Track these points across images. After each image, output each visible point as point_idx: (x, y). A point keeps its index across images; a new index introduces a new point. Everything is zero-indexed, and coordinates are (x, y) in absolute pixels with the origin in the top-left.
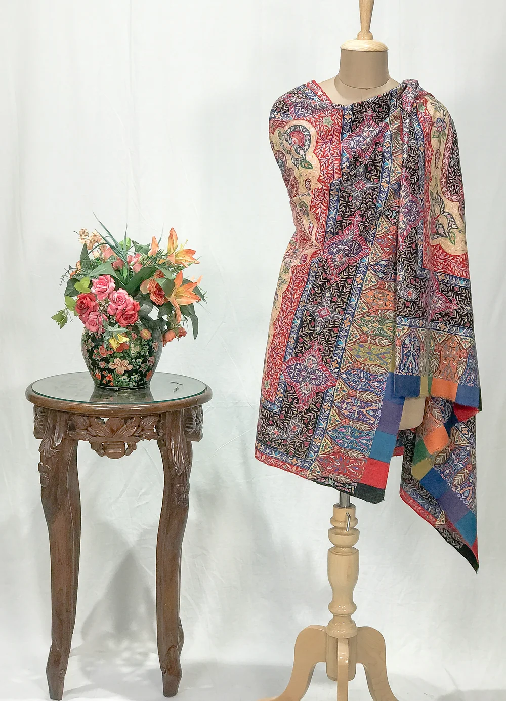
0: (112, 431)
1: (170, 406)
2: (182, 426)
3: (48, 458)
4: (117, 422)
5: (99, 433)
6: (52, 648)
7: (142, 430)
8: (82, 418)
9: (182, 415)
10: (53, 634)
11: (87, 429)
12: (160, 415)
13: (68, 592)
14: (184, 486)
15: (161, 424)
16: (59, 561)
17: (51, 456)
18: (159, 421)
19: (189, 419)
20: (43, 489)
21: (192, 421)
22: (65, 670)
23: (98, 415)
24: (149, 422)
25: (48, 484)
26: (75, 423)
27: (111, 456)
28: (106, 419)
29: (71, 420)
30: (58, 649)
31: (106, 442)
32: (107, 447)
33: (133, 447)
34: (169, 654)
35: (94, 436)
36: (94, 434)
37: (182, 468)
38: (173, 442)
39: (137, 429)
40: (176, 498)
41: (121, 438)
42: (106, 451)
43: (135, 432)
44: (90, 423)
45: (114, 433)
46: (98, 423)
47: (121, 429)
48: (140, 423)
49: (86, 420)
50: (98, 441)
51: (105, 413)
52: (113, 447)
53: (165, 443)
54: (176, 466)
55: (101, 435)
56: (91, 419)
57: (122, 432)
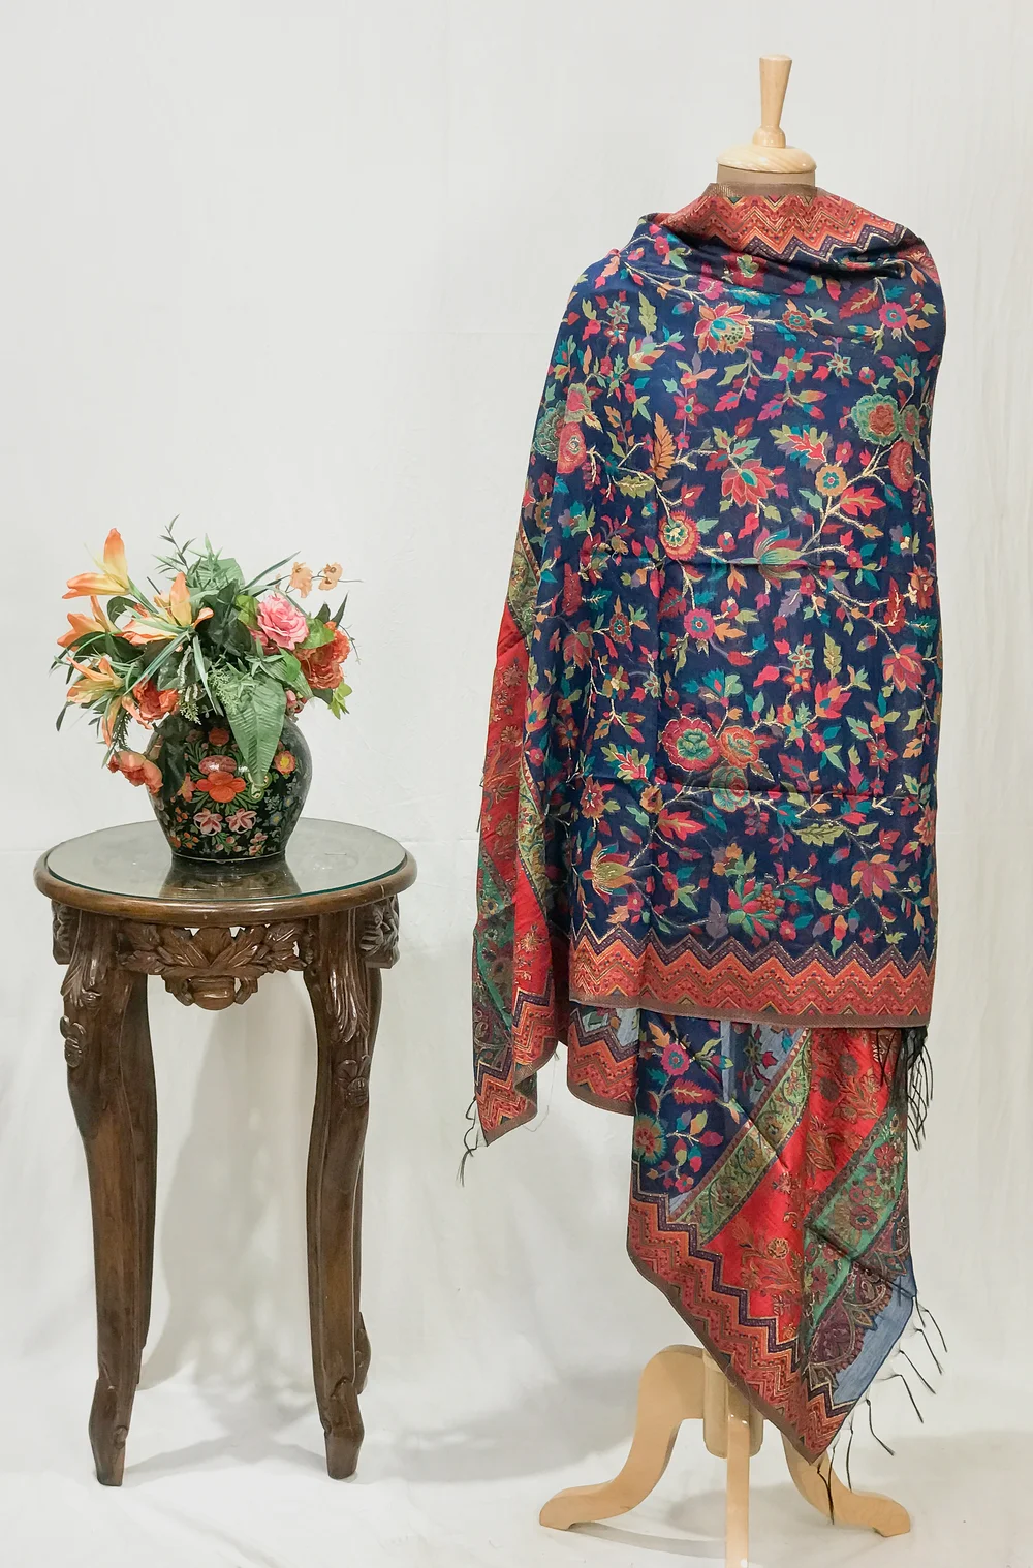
0: (207, 954)
1: (325, 903)
2: (352, 942)
3: (79, 1010)
4: (215, 935)
5: (181, 959)
6: (99, 1383)
7: (270, 952)
8: (145, 930)
9: (352, 920)
10: (103, 1358)
11: (158, 953)
12: (305, 922)
13: (129, 1275)
14: (359, 1063)
15: (307, 939)
16: (108, 1214)
17: (85, 1005)
18: (305, 932)
19: (365, 925)
20: (71, 1070)
21: (375, 929)
22: (126, 1428)
23: (179, 921)
24: (285, 935)
25: (82, 1062)
26: (132, 941)
27: (208, 1005)
28: (194, 931)
29: (123, 932)
30: (111, 1387)
31: (198, 977)
32: (197, 988)
33: (250, 987)
34: (337, 1396)
35: (170, 965)
36: (170, 961)
37: (354, 1023)
38: (334, 977)
39: (259, 949)
40: (342, 1089)
41: (226, 969)
42: (195, 994)
43: (253, 957)
44: (162, 939)
45: (211, 958)
46: (178, 939)
47: (227, 951)
48: (264, 937)
49: (154, 933)
50: (178, 974)
51: (196, 919)
52: (211, 986)
53: (318, 976)
54: (340, 1024)
55: (186, 963)
56: (167, 930)
57: (228, 958)
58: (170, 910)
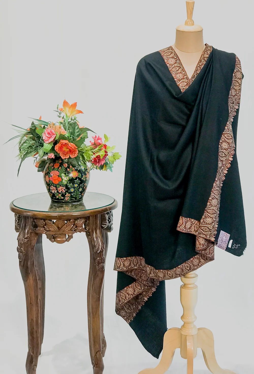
0: (58, 228)
1: (92, 213)
2: (99, 224)
3: (22, 244)
4: (60, 223)
5: (51, 229)
7: (76, 227)
8: (41, 221)
9: (99, 217)
11: (44, 228)
12: (86, 218)
13: (37, 321)
14: (102, 259)
15: (87, 223)
17: (24, 243)
18: (86, 221)
19: (103, 219)
20: (20, 262)
21: (106, 221)
23: (50, 218)
24: (80, 222)
25: (23, 259)
26: (36, 223)
27: (59, 242)
28: (55, 221)
31: (56, 234)
32: (55, 237)
33: (70, 237)
34: (97, 356)
36: (48, 230)
37: (100, 247)
38: (94, 234)
39: (73, 226)
40: (97, 266)
41: (64, 231)
42: (55, 239)
43: (72, 228)
44: (46, 223)
45: (59, 229)
46: (50, 223)
47: (64, 227)
48: (75, 222)
49: (43, 222)
50: (50, 233)
51: (55, 218)
52: (60, 237)
53: (90, 234)
54: (96, 247)
55: (52, 230)
56: (46, 221)
57: (64, 228)
58: (48, 215)
